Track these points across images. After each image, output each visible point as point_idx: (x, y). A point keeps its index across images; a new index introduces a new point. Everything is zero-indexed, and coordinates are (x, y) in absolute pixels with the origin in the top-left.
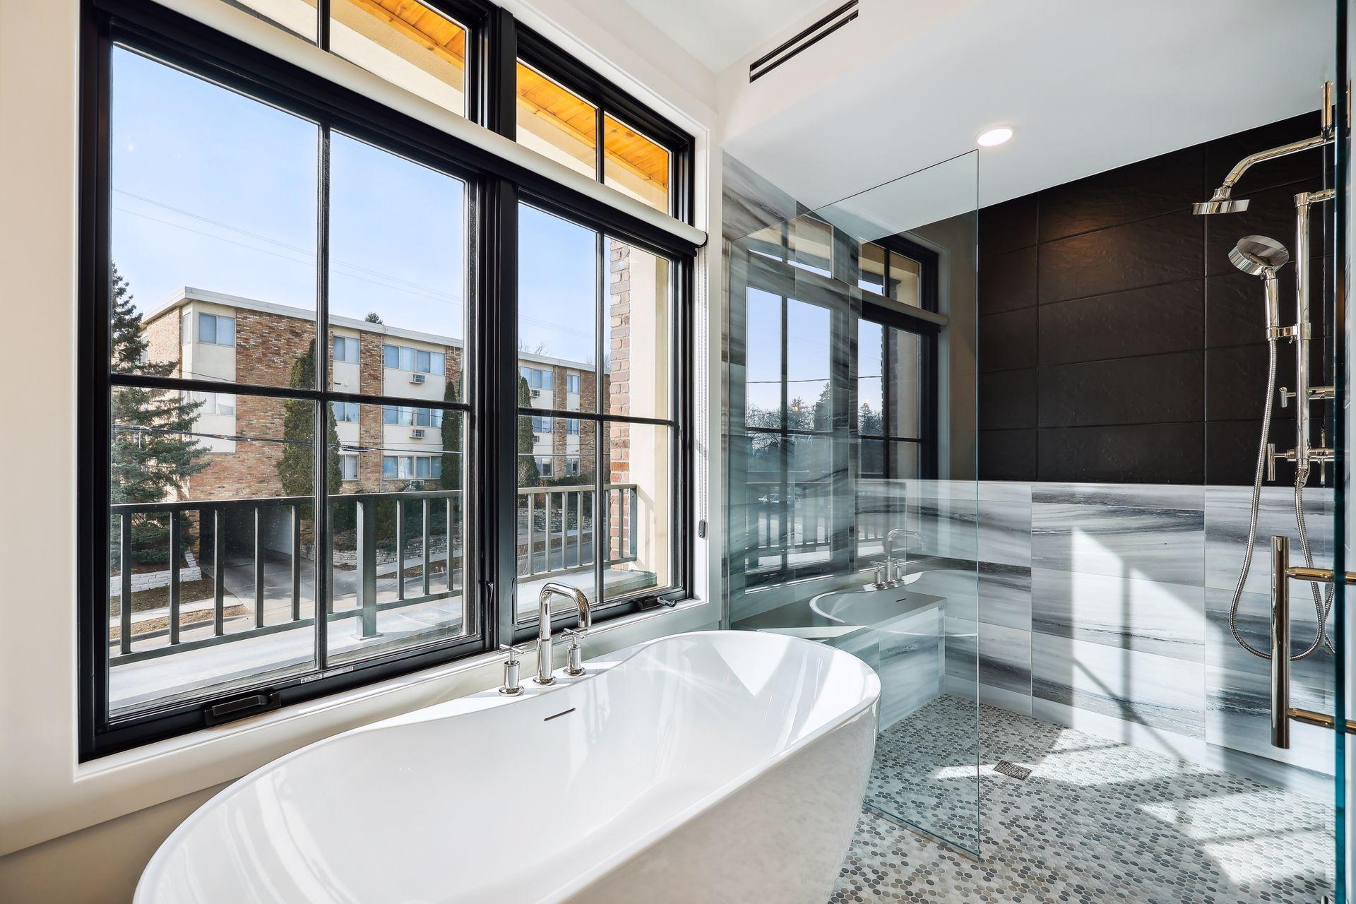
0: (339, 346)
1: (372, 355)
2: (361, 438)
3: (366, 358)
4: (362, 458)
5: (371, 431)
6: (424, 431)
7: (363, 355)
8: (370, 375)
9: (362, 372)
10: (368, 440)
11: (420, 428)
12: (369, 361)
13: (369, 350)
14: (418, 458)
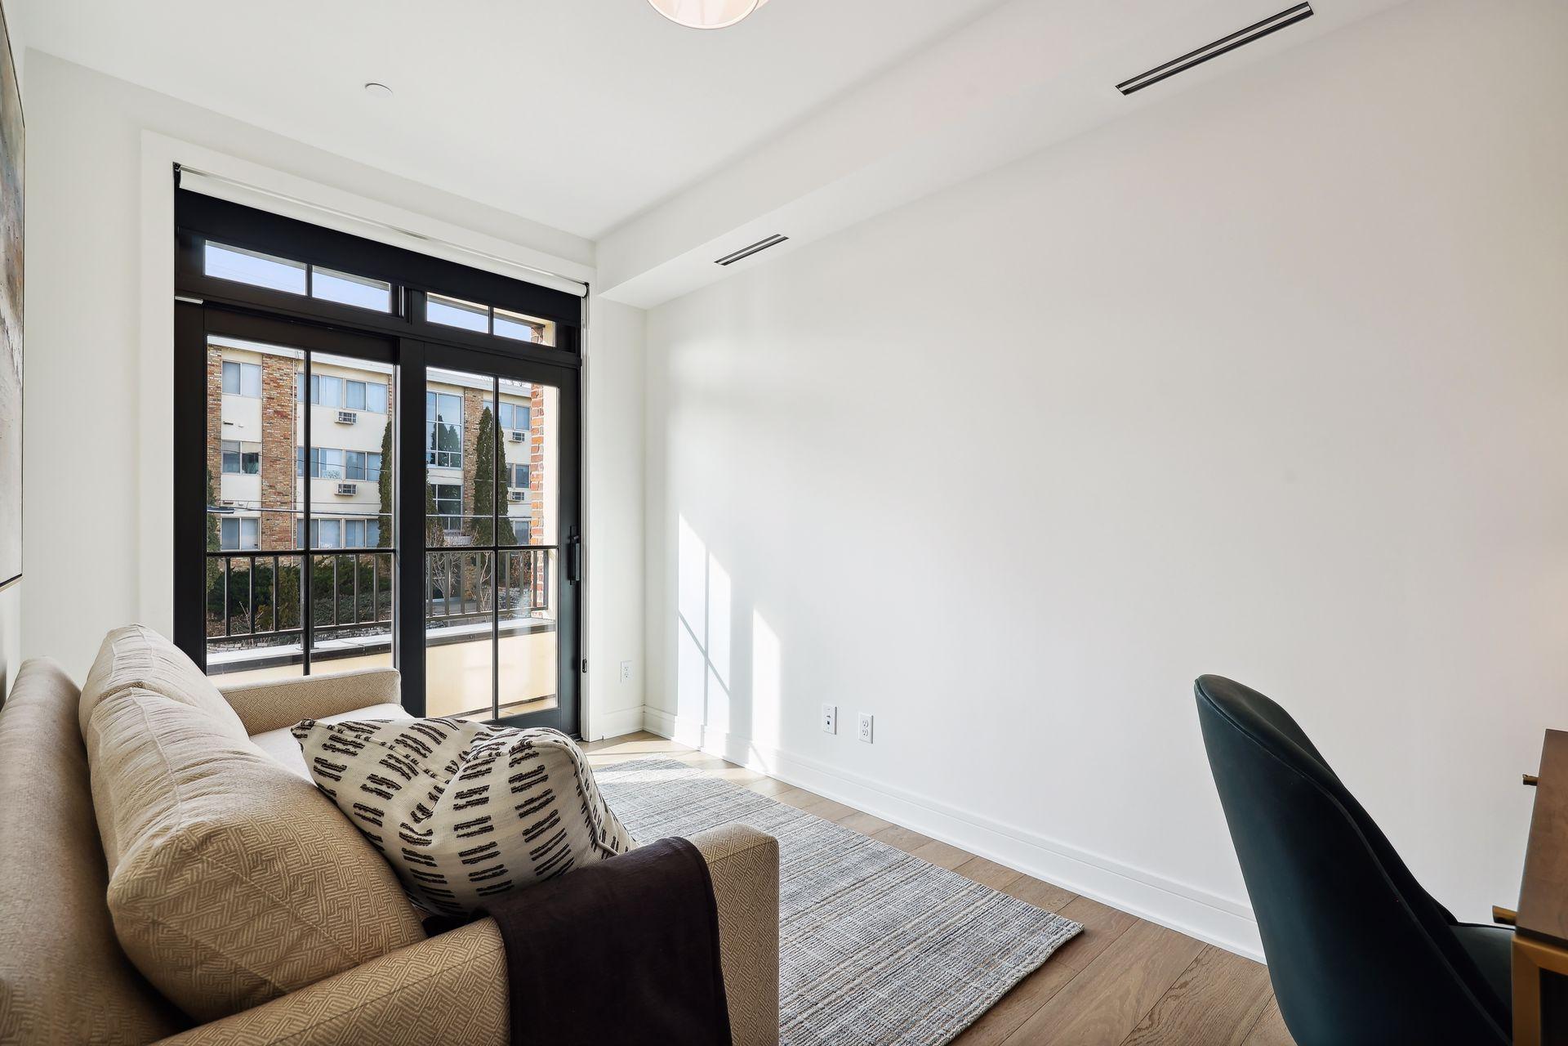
0: (231, 373)
1: (279, 386)
2: (263, 494)
3: (271, 390)
4: (265, 522)
5: (278, 486)
6: (354, 486)
7: (266, 386)
8: (276, 412)
9: (264, 408)
10: (273, 498)
11: (349, 482)
12: (274, 393)
13: (274, 380)
14: (347, 521)
